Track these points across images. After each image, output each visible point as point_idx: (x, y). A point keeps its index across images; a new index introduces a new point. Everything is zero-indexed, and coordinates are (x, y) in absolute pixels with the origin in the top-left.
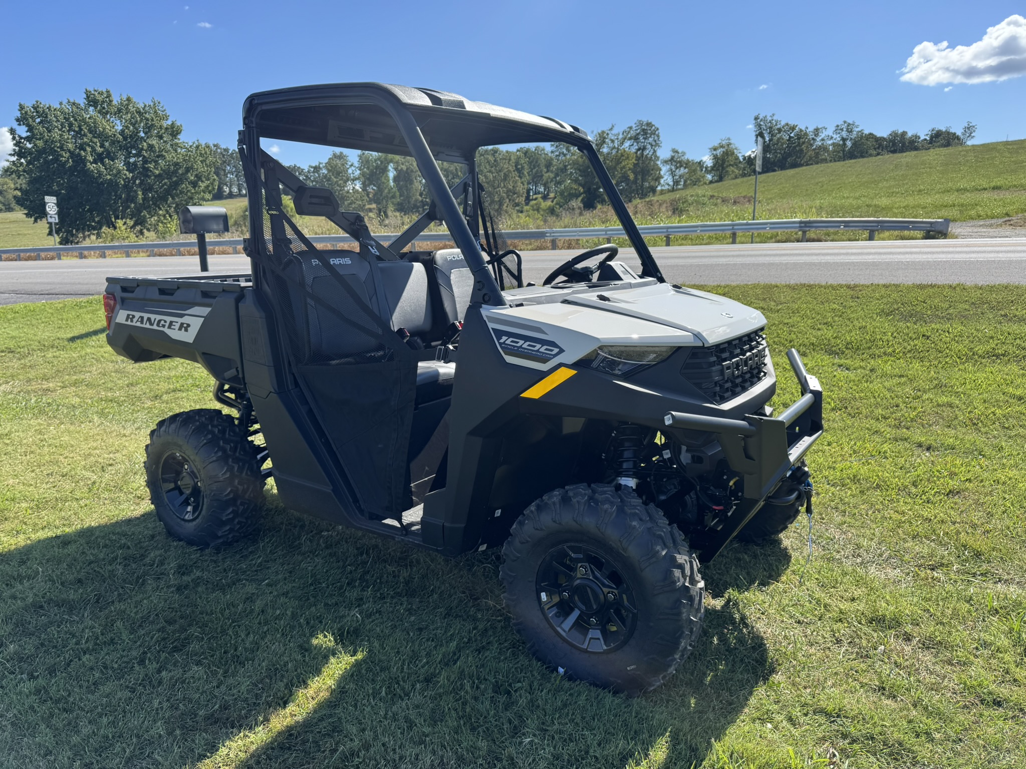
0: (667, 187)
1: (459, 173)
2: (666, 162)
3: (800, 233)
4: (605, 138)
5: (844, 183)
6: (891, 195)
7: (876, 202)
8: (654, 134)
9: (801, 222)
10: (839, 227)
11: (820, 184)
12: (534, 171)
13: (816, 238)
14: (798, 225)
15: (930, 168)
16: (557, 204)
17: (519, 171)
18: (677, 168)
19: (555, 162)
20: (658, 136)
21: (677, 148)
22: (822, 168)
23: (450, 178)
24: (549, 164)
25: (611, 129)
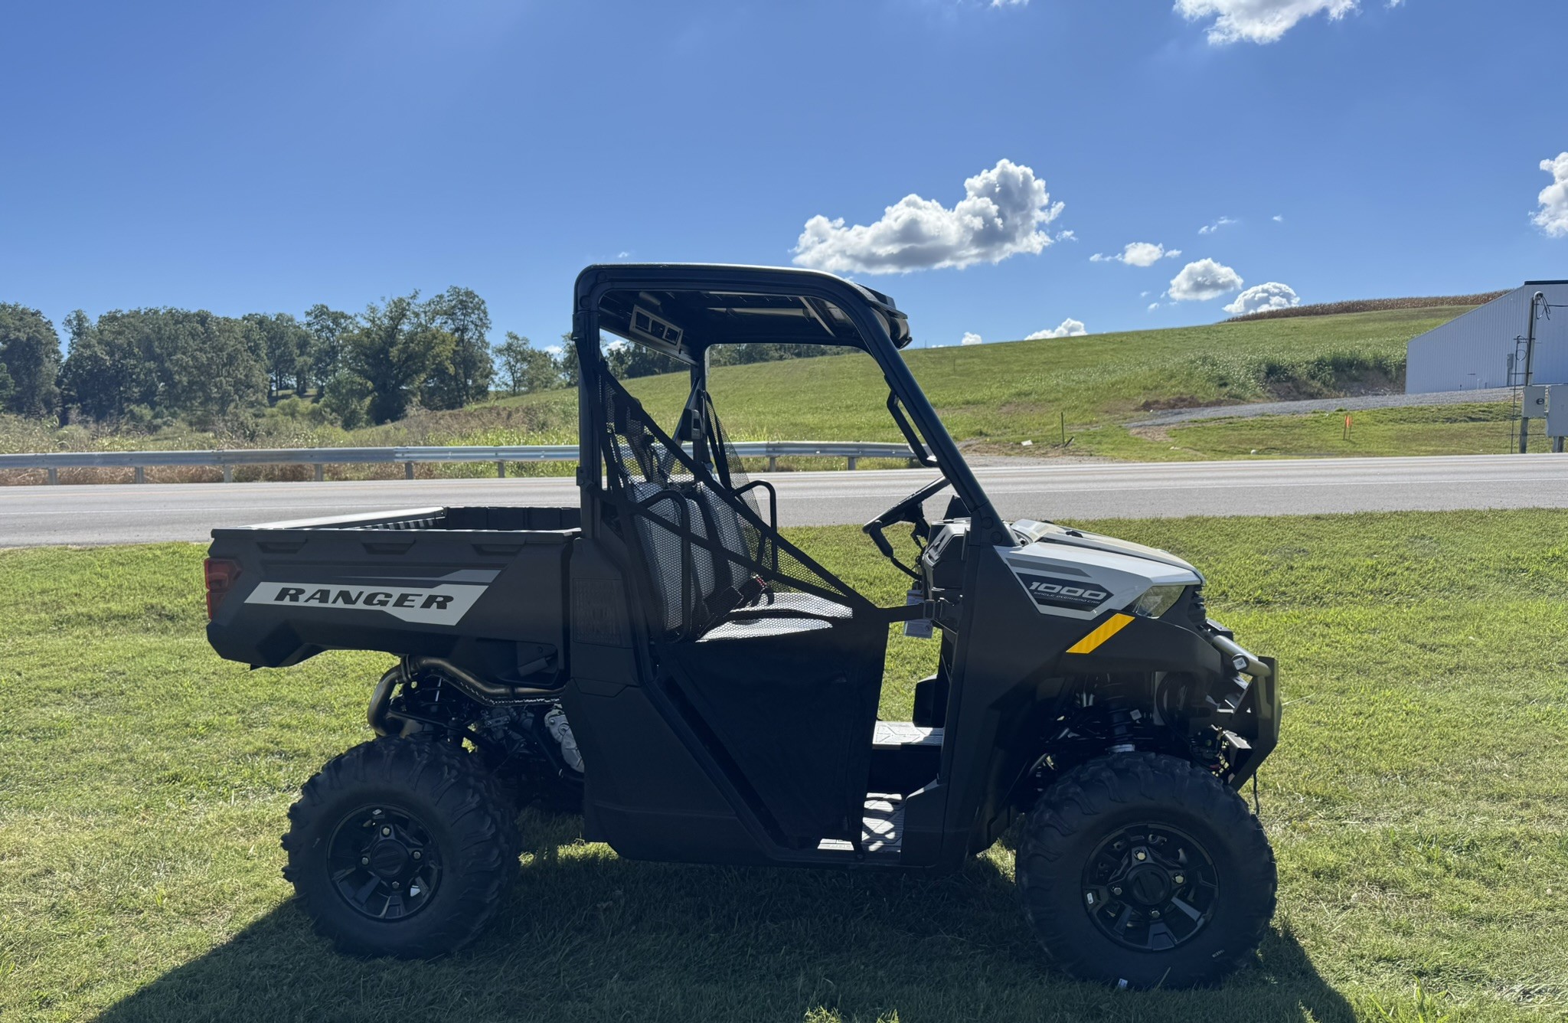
0: (504, 388)
1: (136, 350)
2: (500, 351)
3: (767, 460)
4: (404, 309)
5: (754, 394)
6: (815, 411)
7: (799, 419)
8: (479, 309)
9: (768, 446)
10: (815, 452)
11: (723, 394)
12: (278, 352)
13: (785, 466)
14: (765, 449)
15: (850, 378)
16: (326, 405)
17: (254, 350)
18: (517, 361)
19: (314, 339)
20: (485, 313)
21: (515, 333)
22: (720, 373)
23: (117, 357)
24: (303, 344)
25: (414, 297)
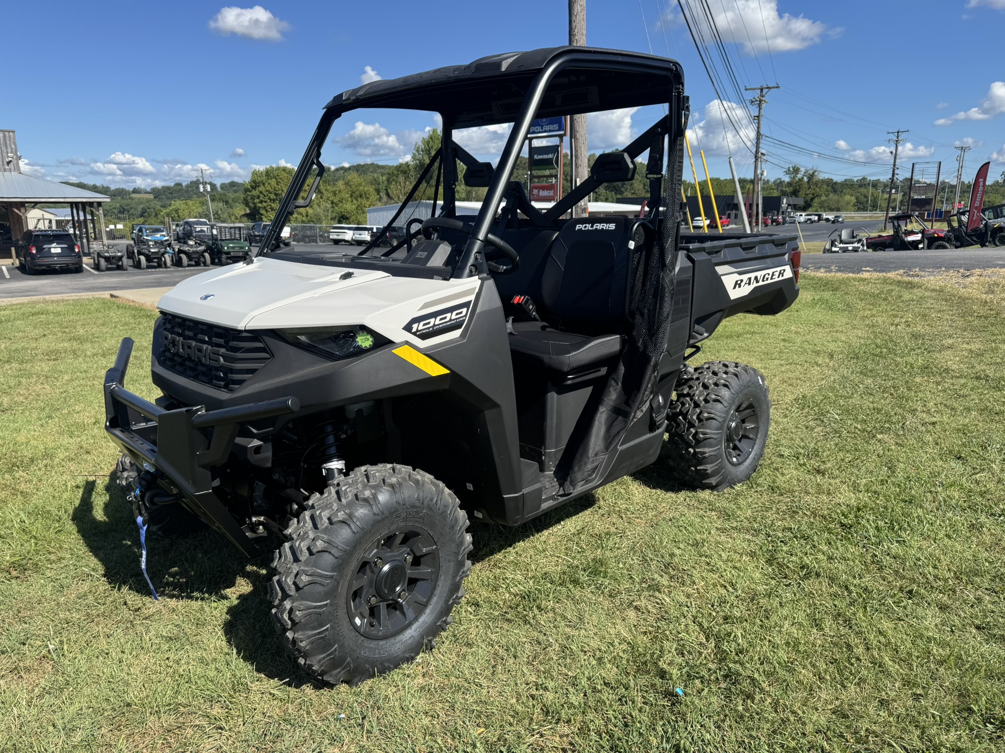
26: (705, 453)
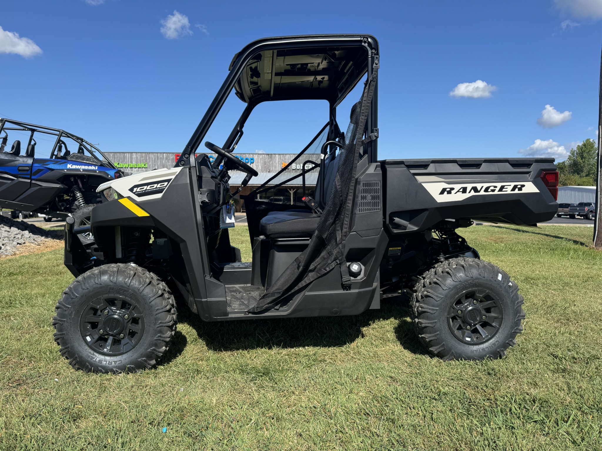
26: (421, 323)
